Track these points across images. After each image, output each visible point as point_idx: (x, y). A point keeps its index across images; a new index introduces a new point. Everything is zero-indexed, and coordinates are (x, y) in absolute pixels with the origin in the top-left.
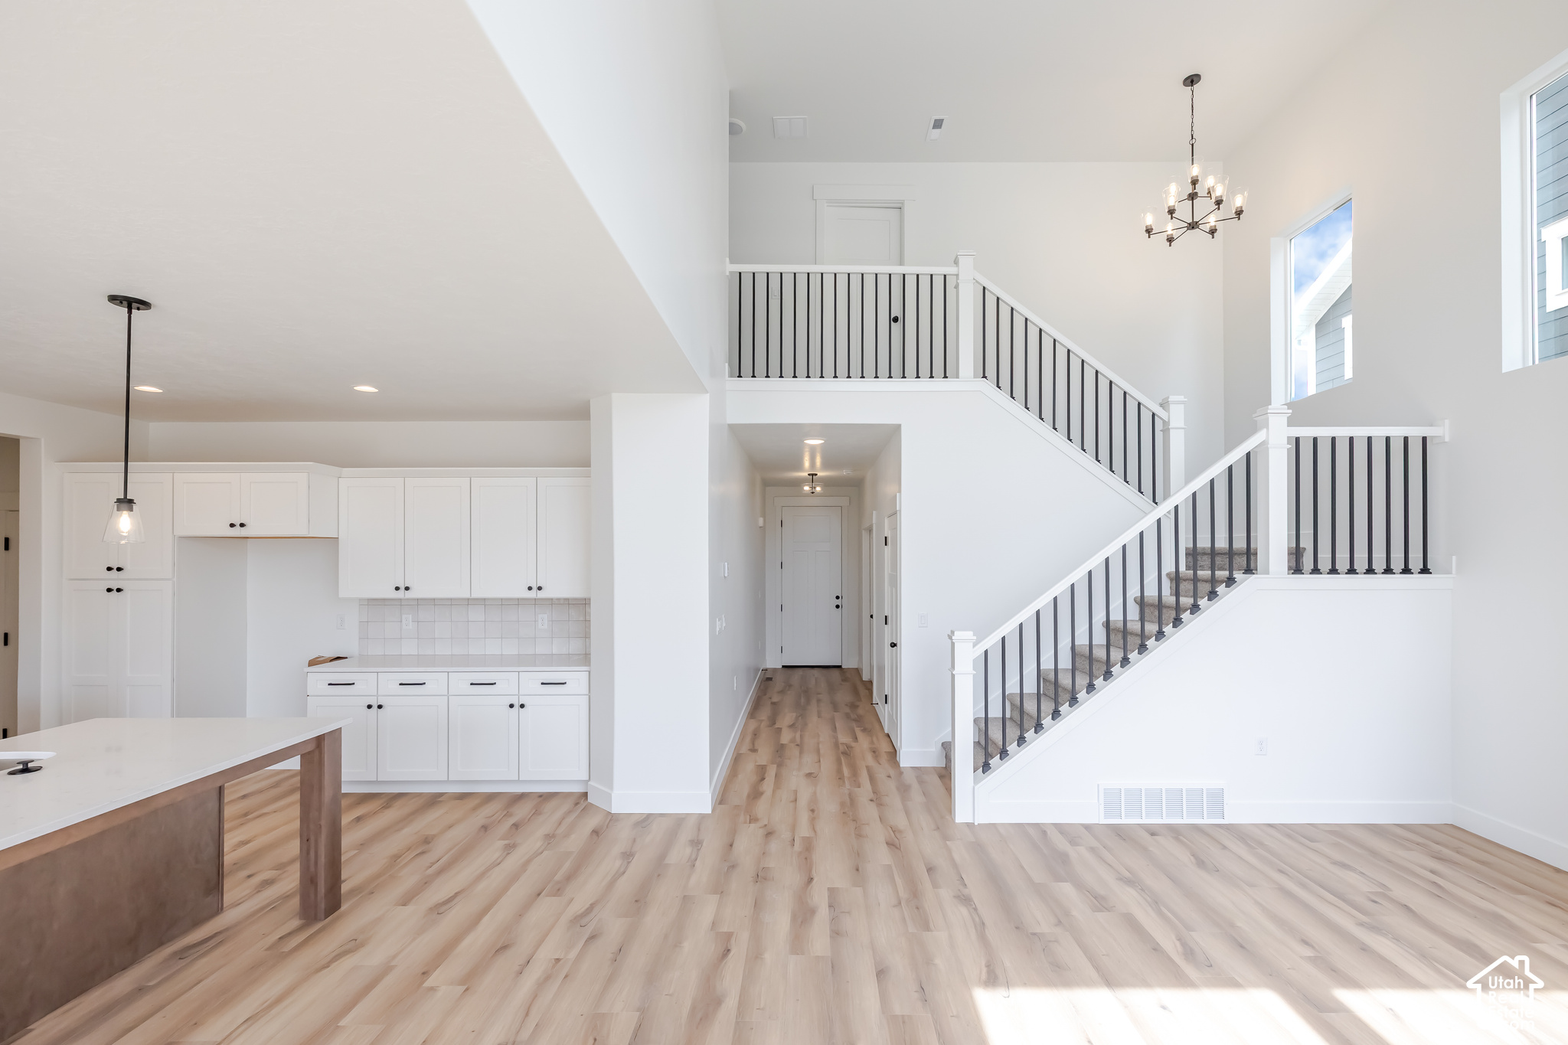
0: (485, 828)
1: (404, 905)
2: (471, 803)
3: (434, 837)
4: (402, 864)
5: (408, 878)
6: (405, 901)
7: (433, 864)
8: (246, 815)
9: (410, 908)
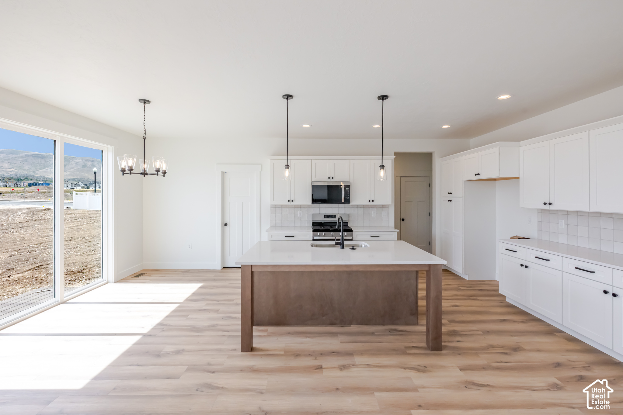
0: (558, 365)
1: (461, 370)
2: (571, 346)
3: (524, 350)
4: (489, 352)
5: (482, 360)
6: (462, 369)
7: (502, 362)
8: (471, 296)
9: (461, 373)
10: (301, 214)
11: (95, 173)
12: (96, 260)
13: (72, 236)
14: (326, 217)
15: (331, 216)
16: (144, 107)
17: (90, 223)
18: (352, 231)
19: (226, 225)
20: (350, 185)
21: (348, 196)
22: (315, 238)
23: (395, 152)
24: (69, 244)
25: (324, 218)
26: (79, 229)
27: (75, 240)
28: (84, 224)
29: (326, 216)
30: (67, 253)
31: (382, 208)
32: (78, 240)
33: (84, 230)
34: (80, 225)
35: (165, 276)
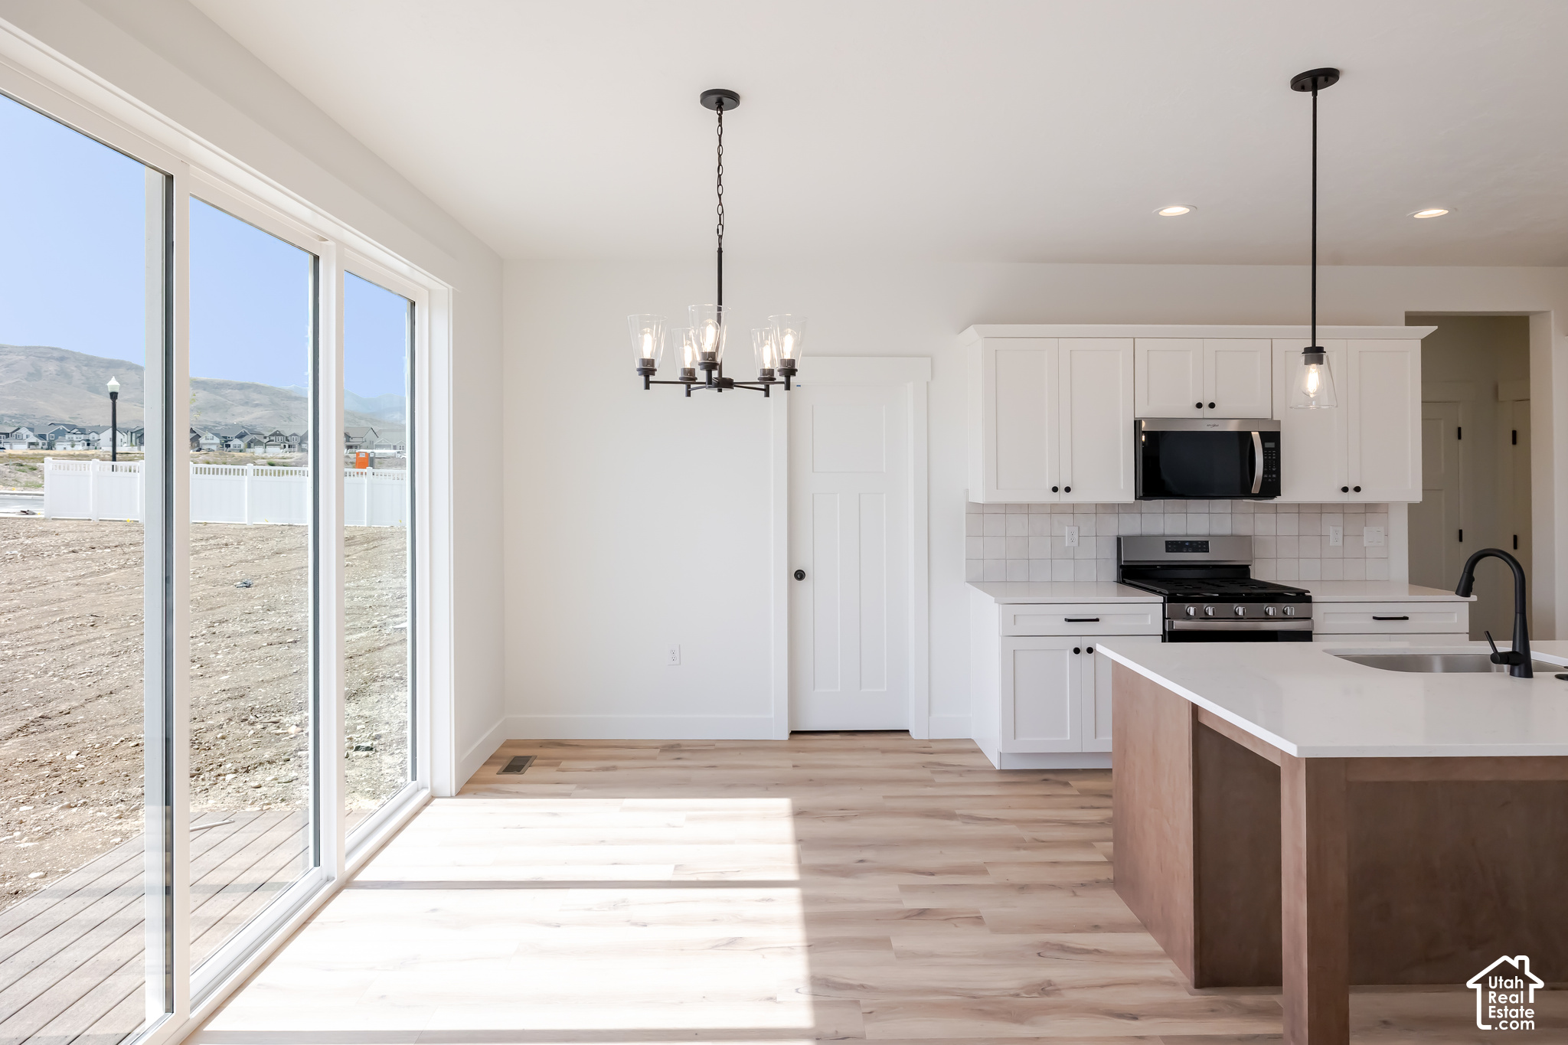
10: (1076, 536)
11: (114, 396)
12: (225, 696)
13: (94, 611)
14: (1174, 546)
15: (1191, 542)
16: (720, 120)
17: (130, 567)
18: (1309, 600)
19: (800, 575)
20: (1279, 432)
21: (1274, 473)
22: (1179, 624)
23: (1406, 312)
24: (95, 639)
25: (1167, 551)
26: (104, 587)
27: (110, 626)
28: (110, 570)
29: (1172, 543)
30: (106, 671)
31: (1365, 513)
32: (117, 625)
33: (123, 590)
34: (98, 573)
35: (614, 768)
